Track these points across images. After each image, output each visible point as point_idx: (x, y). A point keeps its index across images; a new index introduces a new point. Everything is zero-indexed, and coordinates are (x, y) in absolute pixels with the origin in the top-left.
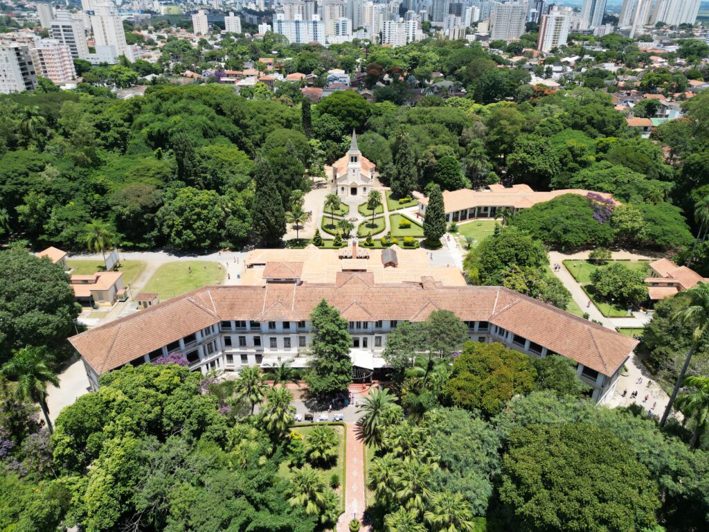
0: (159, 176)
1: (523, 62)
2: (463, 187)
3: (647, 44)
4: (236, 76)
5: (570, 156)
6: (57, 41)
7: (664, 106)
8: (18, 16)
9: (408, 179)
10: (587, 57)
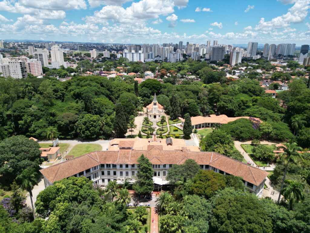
0: (77, 110)
1: (224, 69)
2: (200, 115)
3: (275, 62)
4: (108, 73)
5: (242, 104)
6: (36, 60)
7: (281, 86)
8: (20, 51)
9: (177, 112)
10: (249, 67)
